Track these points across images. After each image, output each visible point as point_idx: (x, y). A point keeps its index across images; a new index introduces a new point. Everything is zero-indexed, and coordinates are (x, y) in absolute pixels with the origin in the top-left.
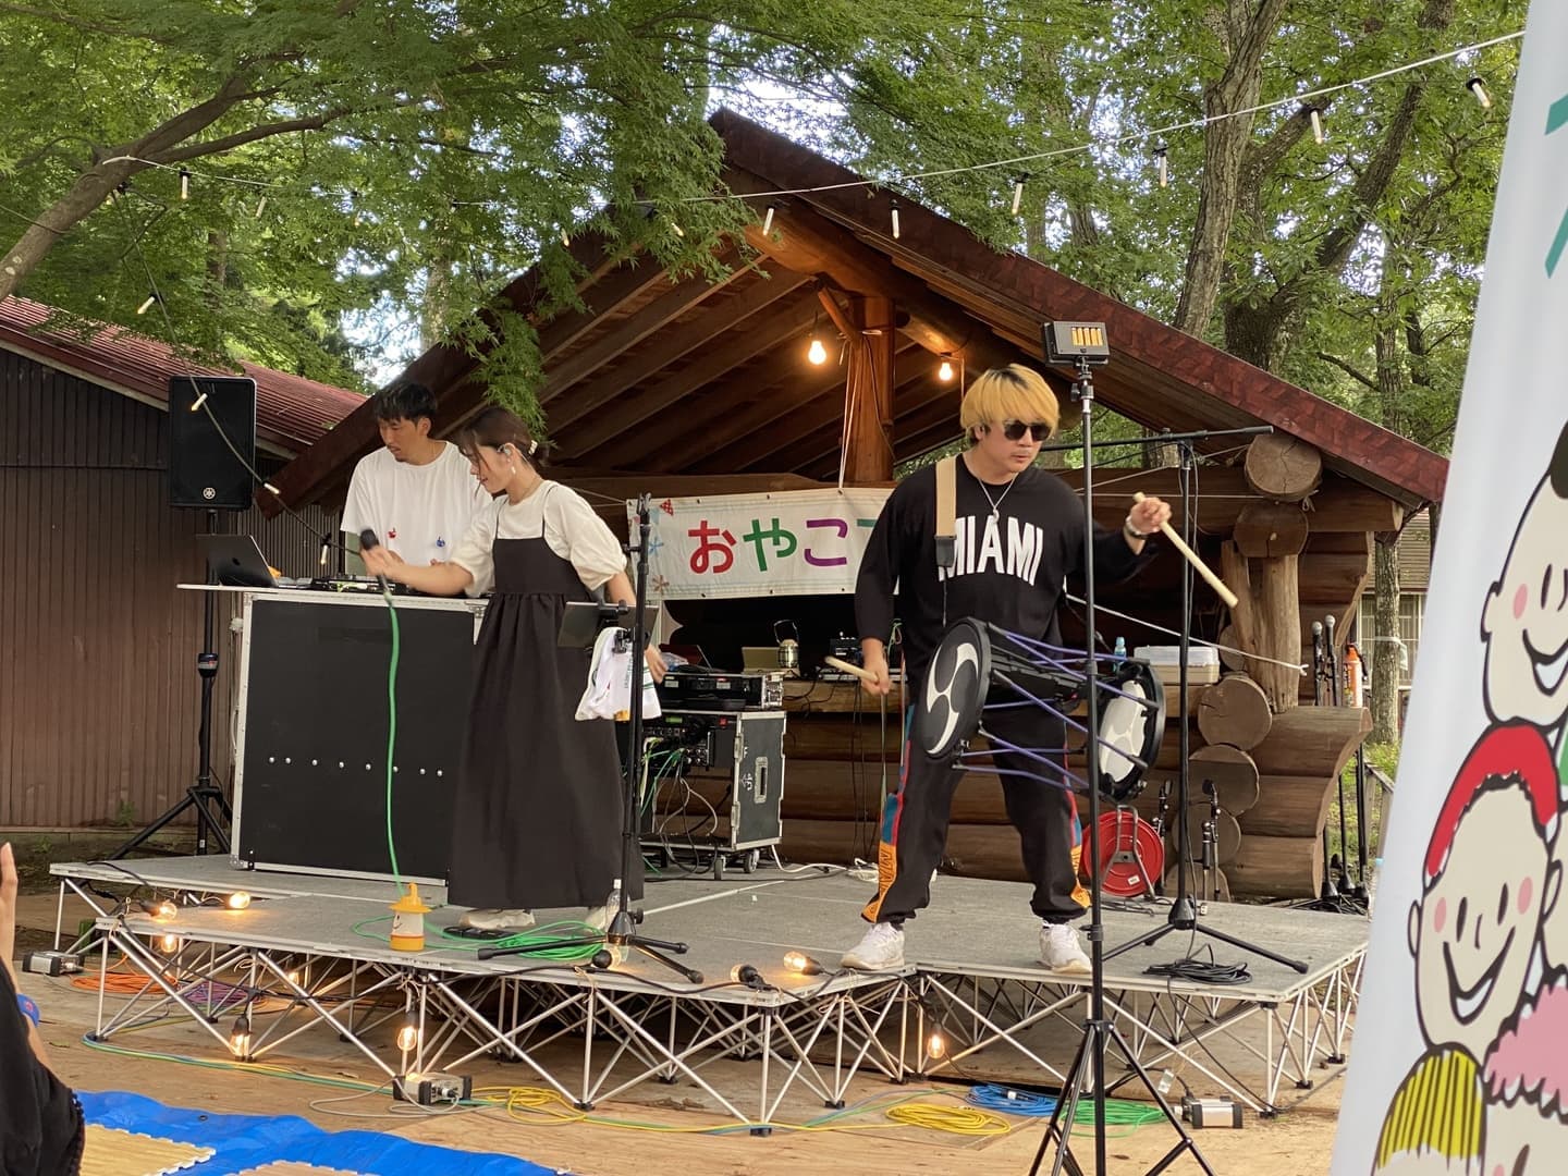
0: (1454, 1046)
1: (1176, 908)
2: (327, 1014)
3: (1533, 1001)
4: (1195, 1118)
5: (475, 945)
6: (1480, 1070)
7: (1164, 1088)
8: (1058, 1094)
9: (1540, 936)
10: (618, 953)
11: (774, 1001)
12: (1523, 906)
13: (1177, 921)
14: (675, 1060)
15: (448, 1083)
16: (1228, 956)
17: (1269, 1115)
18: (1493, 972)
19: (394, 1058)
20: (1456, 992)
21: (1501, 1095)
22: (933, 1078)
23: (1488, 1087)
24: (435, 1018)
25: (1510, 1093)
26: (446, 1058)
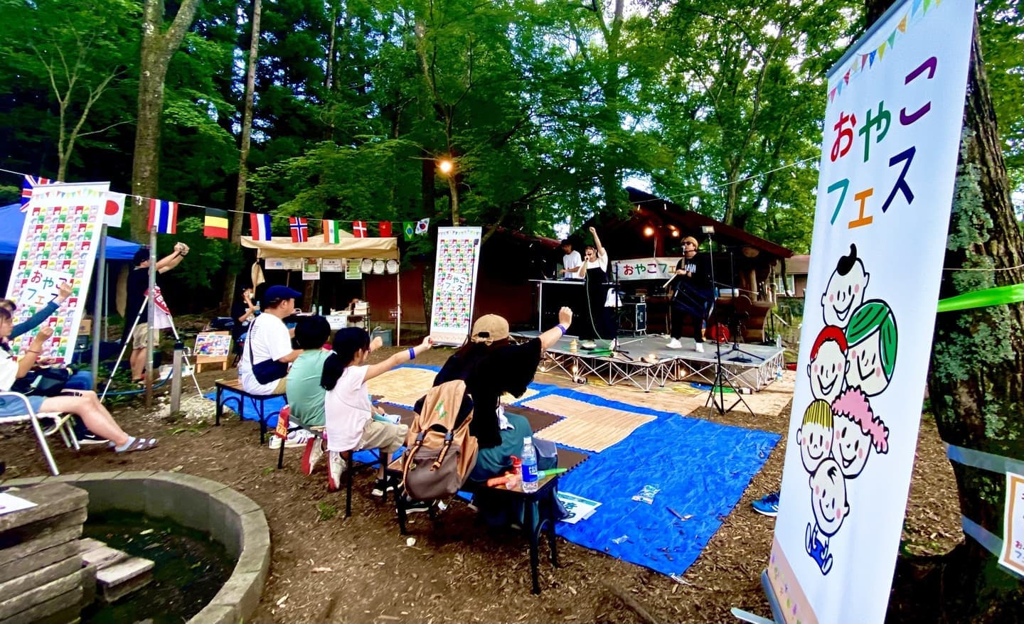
0: (822, 400)
1: (734, 346)
2: (559, 364)
3: (845, 393)
4: (741, 392)
5: (587, 351)
6: (831, 407)
7: (734, 385)
8: (713, 386)
9: (845, 378)
10: (615, 354)
11: (648, 365)
12: (839, 369)
13: (734, 349)
14: (628, 376)
15: (583, 379)
16: (746, 357)
17: (758, 391)
18: (832, 384)
19: (572, 374)
20: (822, 387)
21: (837, 414)
22: (683, 381)
23: (833, 411)
24: (580, 366)
25: (840, 414)
26: (582, 374)
